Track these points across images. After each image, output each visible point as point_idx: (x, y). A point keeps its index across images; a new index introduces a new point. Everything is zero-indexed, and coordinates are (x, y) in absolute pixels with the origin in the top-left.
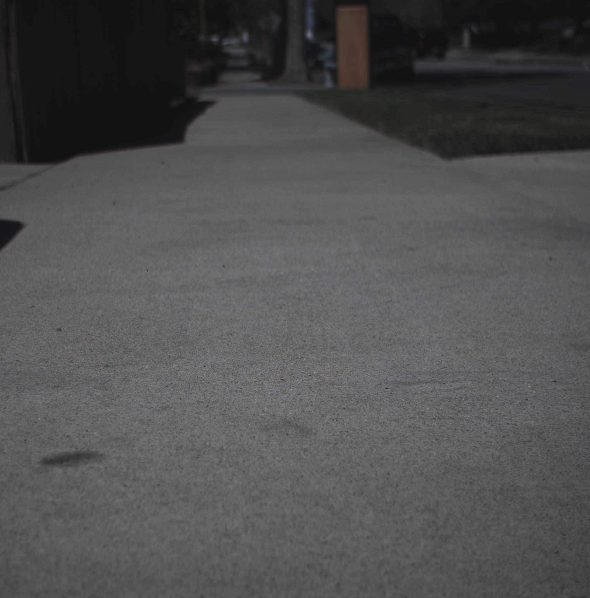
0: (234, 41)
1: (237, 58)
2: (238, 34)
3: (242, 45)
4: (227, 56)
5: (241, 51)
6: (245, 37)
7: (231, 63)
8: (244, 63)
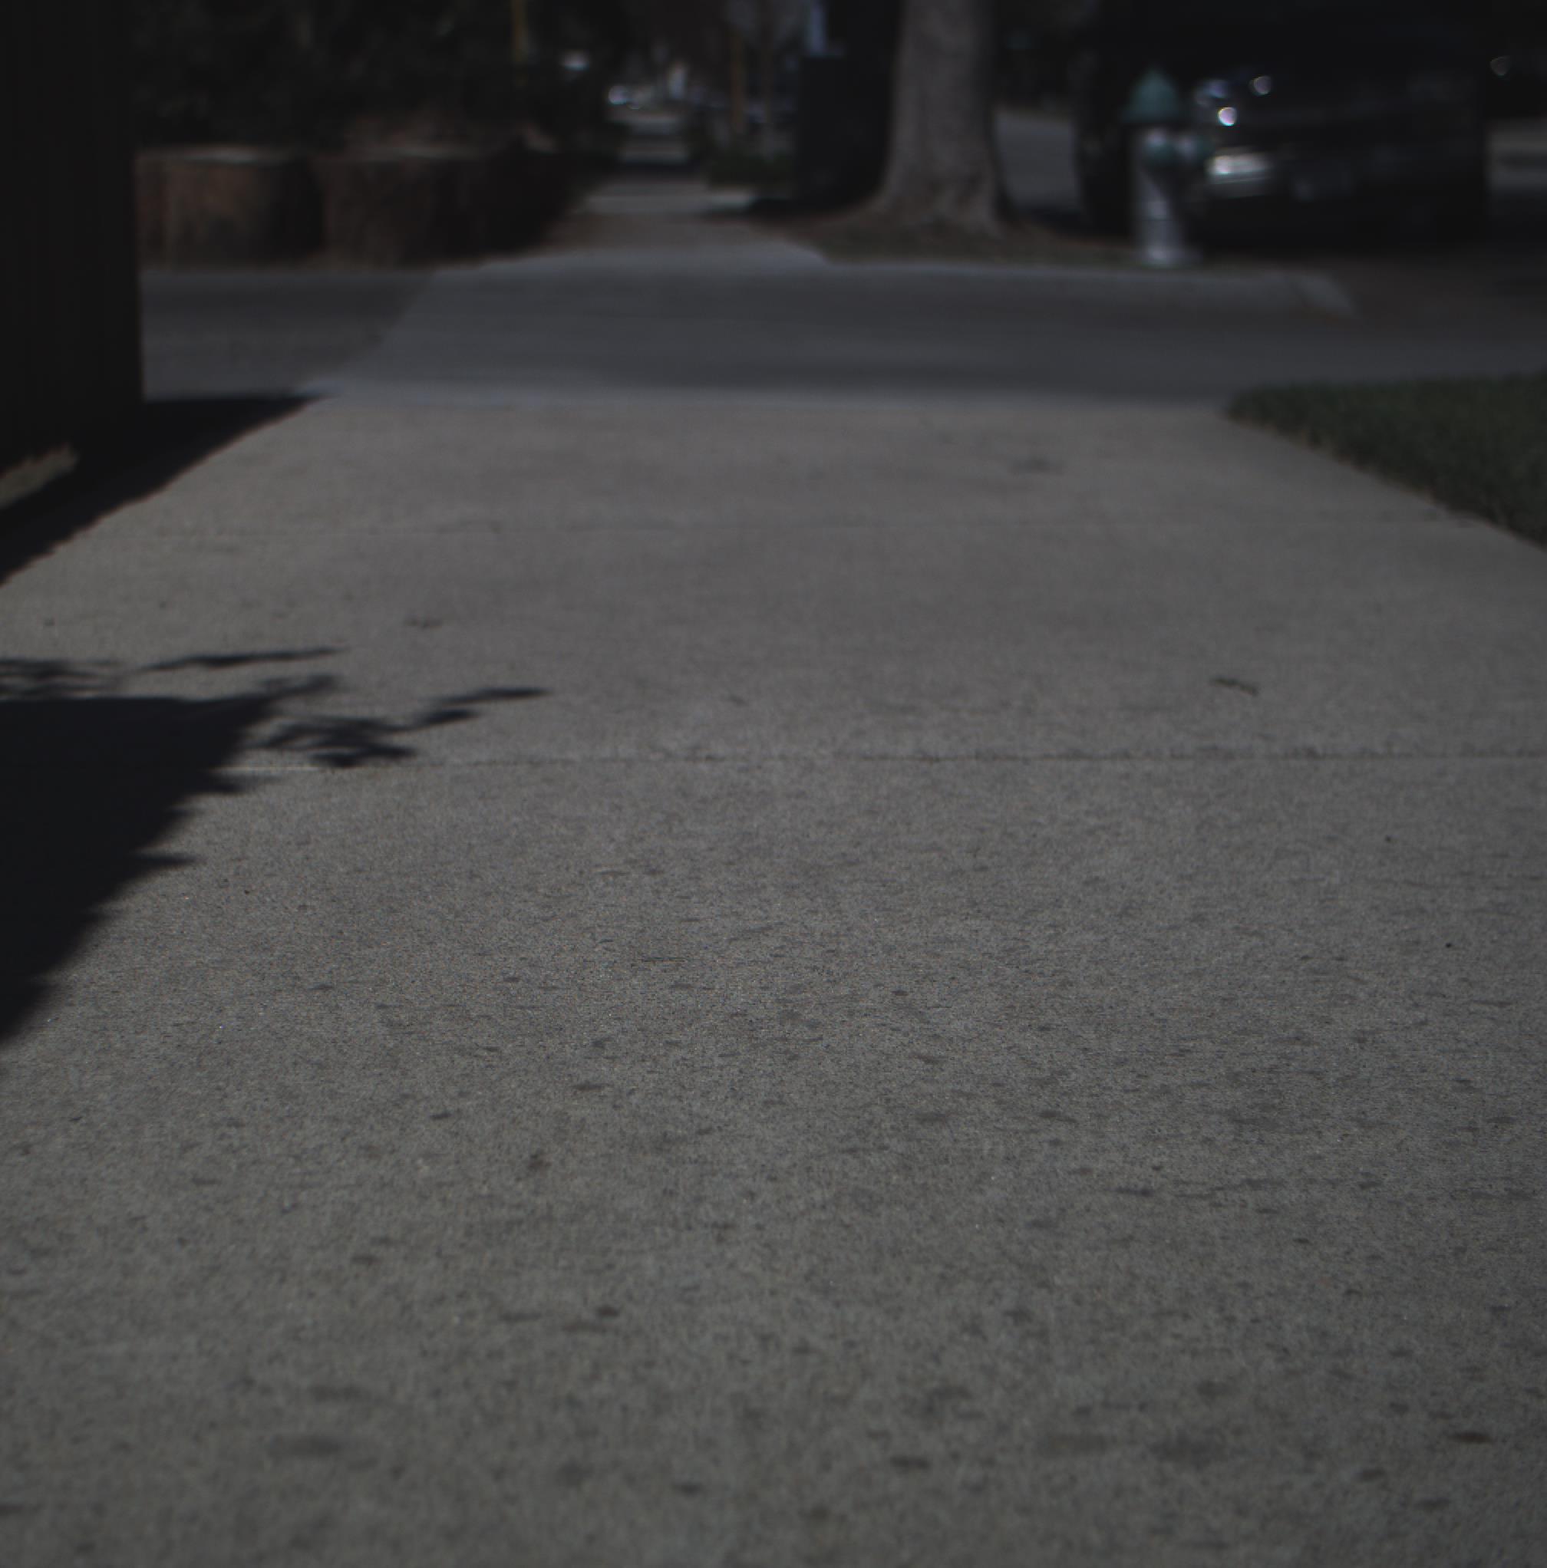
0: (643, 96)
1: (653, 137)
2: (654, 73)
3: (668, 104)
4: (621, 132)
5: (664, 121)
6: (677, 80)
7: (631, 153)
8: (676, 153)
